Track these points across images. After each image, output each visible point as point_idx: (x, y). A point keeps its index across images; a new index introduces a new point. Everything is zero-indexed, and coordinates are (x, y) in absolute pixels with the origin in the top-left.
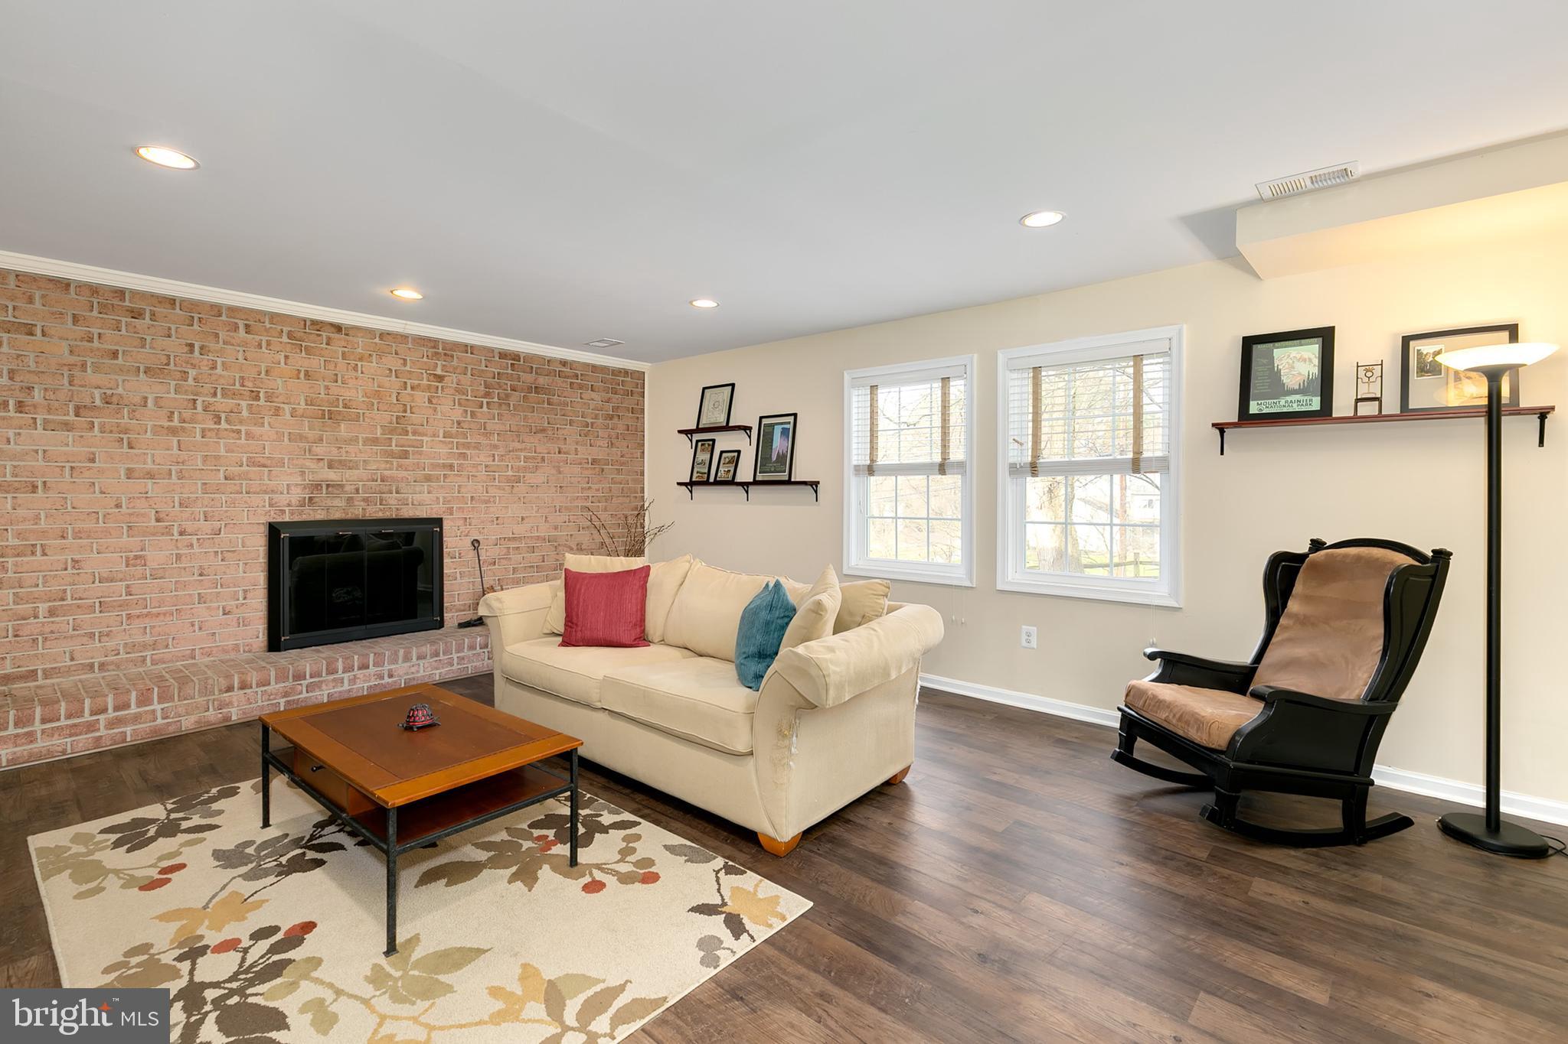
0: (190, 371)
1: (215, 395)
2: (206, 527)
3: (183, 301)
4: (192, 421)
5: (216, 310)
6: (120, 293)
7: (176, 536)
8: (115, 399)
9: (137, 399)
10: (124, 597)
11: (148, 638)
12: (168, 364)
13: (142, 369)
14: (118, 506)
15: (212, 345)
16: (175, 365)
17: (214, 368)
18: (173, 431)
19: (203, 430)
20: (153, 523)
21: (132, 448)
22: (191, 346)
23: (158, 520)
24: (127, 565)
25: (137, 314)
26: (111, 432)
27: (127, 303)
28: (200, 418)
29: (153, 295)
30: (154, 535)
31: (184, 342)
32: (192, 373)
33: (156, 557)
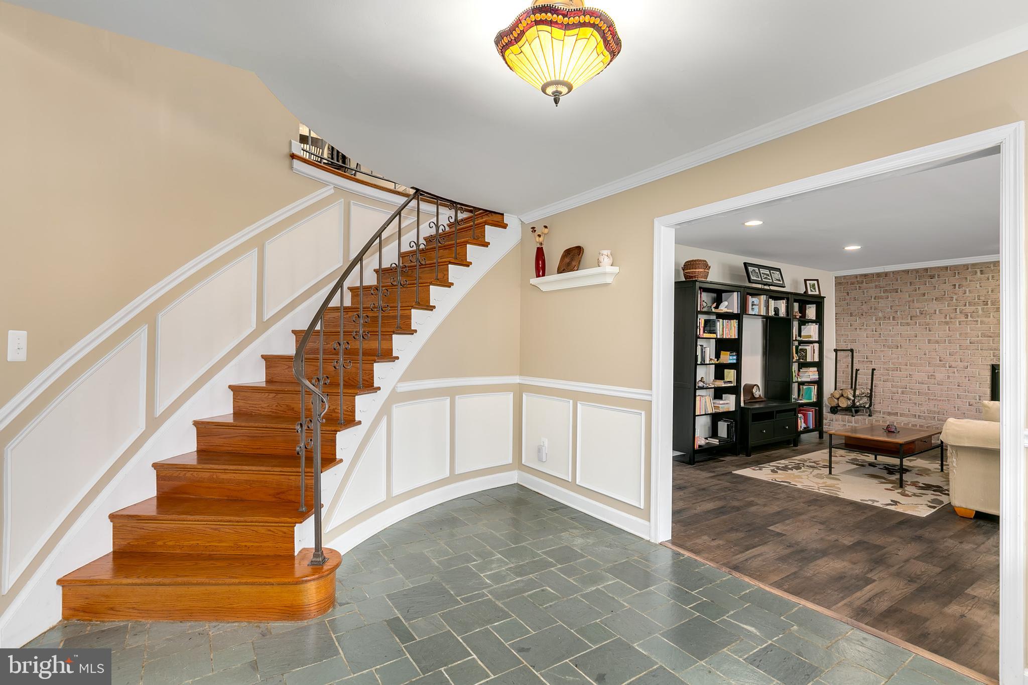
0: (954, 296)
1: (965, 305)
2: (961, 365)
3: (951, 267)
4: (955, 318)
5: (966, 267)
6: (926, 270)
7: (948, 368)
8: (924, 312)
9: (933, 311)
10: (927, 391)
11: (936, 409)
12: (945, 295)
13: (934, 299)
14: (925, 354)
15: (964, 283)
16: (948, 295)
17: (965, 293)
18: (947, 323)
19: (960, 322)
20: (938, 362)
21: (930, 331)
22: (955, 285)
23: (940, 361)
24: (928, 378)
25: (932, 277)
26: (923, 325)
27: (929, 273)
28: (958, 316)
29: (938, 267)
30: (938, 367)
31: (951, 284)
32: (955, 297)
33: (939, 376)
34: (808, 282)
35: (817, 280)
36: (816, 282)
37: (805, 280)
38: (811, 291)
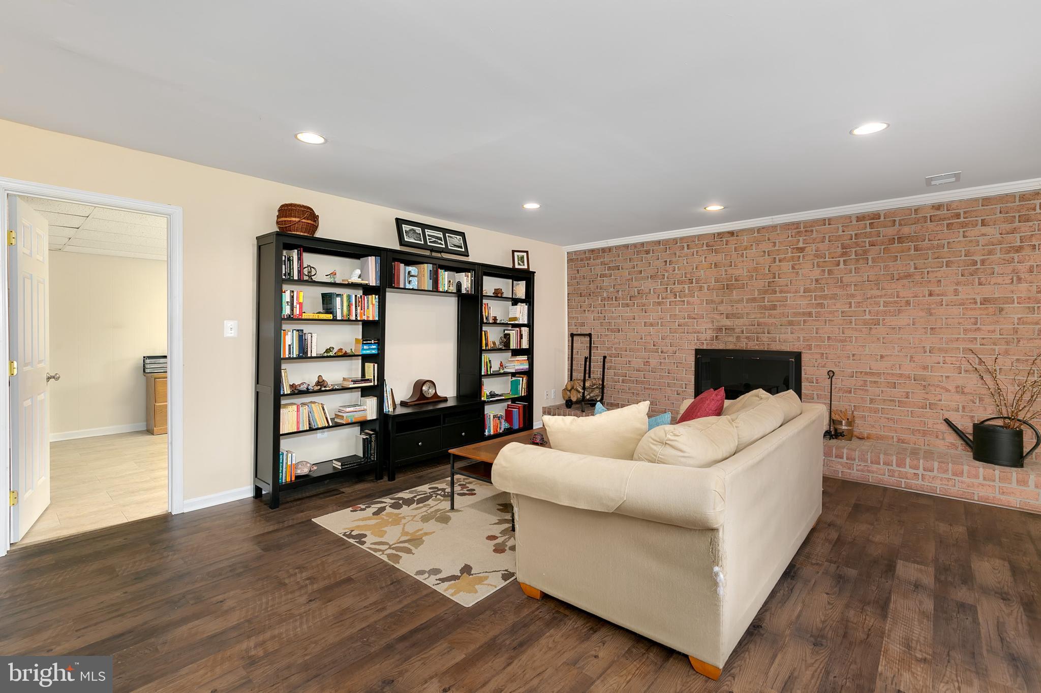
0: (665, 274)
1: (674, 284)
2: (671, 349)
3: (663, 241)
4: (666, 298)
5: (675, 241)
6: (642, 244)
7: (660, 354)
8: (641, 292)
9: (647, 291)
10: (643, 379)
12: (658, 273)
13: (649, 277)
14: (641, 339)
15: (674, 259)
16: (660, 272)
17: (674, 270)
18: (659, 304)
19: (670, 302)
20: (652, 347)
21: (646, 313)
22: (666, 261)
23: (654, 346)
24: (644, 365)
25: (647, 252)
26: (640, 306)
27: (645, 248)
28: (669, 296)
29: (653, 242)
30: (652, 352)
31: (663, 260)
32: (666, 275)
33: (653, 362)
34: (516, 254)
35: (527, 252)
36: (525, 254)
37: (513, 252)
38: (519, 264)
